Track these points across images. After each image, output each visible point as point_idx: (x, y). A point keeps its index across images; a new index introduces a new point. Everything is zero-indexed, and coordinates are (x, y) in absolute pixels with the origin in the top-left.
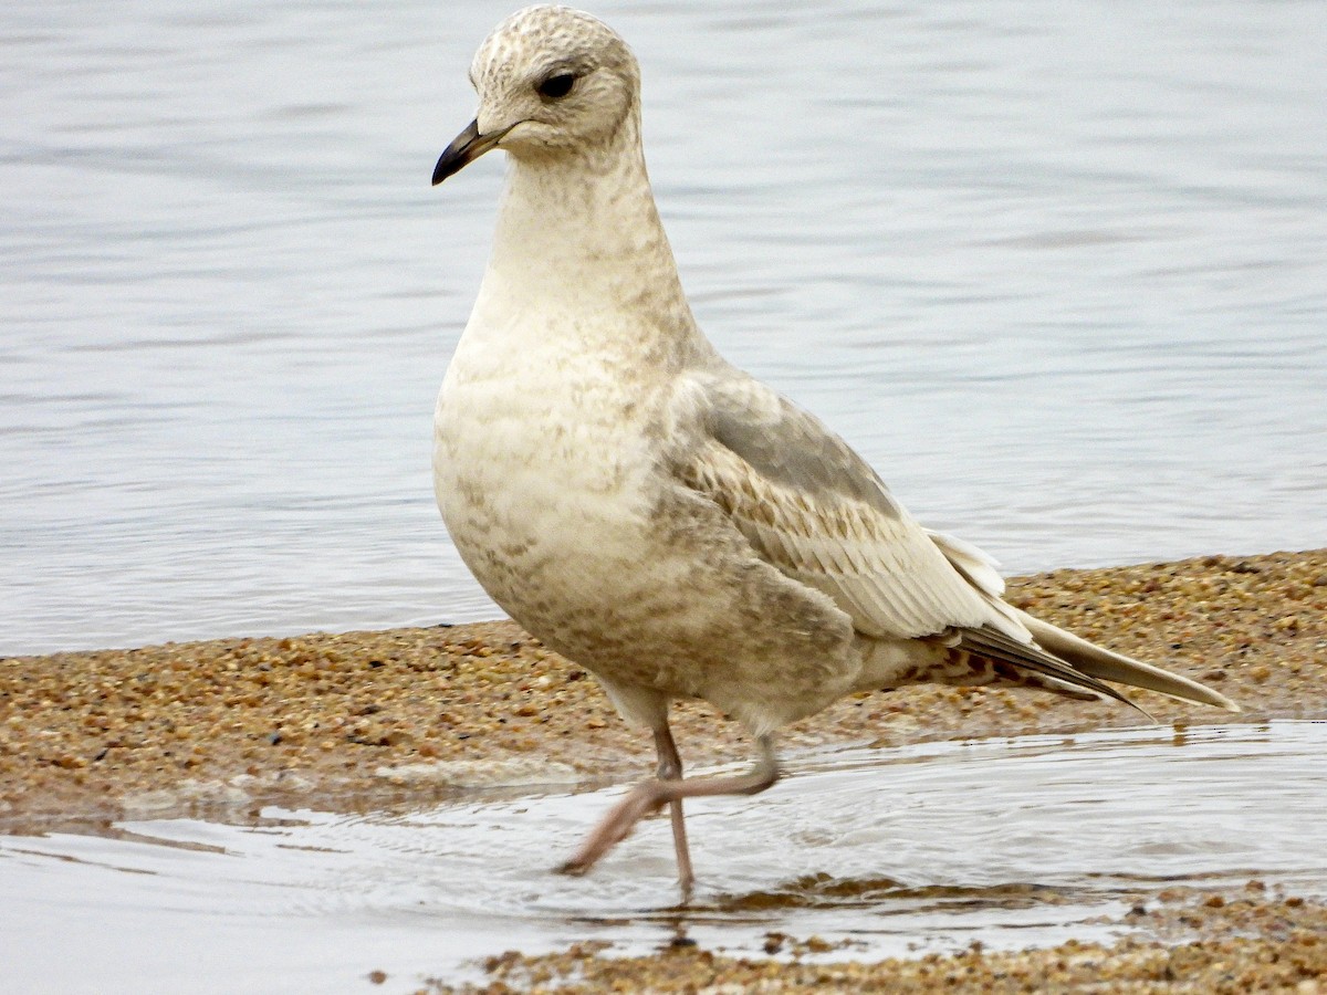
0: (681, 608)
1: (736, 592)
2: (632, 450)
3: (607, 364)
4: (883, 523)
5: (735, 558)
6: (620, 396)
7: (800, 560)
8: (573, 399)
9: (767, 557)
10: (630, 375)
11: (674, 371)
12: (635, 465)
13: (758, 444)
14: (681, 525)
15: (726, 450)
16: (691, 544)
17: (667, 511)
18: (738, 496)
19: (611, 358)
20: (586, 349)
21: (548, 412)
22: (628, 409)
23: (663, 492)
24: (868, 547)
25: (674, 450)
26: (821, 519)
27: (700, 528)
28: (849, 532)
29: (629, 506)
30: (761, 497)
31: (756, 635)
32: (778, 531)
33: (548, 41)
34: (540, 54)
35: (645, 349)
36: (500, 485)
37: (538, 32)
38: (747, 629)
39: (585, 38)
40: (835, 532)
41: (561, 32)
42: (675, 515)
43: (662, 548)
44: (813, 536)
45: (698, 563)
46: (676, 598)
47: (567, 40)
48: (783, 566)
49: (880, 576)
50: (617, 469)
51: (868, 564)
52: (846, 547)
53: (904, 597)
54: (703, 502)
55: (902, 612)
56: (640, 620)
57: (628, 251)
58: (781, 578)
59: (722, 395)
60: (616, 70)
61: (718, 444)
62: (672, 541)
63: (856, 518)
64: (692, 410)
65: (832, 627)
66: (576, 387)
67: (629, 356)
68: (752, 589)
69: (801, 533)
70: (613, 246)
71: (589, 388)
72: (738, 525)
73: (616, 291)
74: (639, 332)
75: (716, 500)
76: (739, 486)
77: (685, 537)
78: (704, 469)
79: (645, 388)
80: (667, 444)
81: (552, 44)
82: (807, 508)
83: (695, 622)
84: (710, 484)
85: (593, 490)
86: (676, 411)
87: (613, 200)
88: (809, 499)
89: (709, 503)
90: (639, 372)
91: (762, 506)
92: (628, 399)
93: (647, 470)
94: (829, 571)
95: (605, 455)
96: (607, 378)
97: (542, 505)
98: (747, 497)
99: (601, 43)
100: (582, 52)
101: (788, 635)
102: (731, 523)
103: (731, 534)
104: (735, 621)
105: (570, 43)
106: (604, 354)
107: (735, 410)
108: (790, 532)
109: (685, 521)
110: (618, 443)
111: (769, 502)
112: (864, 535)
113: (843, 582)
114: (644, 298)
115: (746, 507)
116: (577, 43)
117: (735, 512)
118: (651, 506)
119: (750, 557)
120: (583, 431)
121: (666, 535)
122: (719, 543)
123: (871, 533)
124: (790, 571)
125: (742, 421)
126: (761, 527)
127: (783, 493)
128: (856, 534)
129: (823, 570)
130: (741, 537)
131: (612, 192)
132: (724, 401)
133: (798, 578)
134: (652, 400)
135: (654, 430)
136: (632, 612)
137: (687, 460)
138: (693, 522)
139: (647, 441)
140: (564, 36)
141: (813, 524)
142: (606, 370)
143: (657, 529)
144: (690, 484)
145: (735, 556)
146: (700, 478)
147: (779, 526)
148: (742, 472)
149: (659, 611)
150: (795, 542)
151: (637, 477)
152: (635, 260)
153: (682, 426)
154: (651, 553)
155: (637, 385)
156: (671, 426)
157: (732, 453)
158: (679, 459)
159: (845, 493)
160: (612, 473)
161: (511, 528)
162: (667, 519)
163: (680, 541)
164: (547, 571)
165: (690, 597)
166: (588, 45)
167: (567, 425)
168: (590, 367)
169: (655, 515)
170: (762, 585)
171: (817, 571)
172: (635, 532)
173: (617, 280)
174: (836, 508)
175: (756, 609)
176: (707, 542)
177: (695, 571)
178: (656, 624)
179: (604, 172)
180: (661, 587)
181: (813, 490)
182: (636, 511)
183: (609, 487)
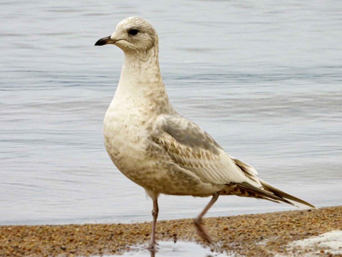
0: (154, 173)
1: (167, 170)
2: (143, 133)
3: (140, 111)
4: (213, 156)
5: (167, 162)
6: (142, 119)
7: (185, 163)
8: (130, 118)
9: (176, 162)
10: (146, 114)
11: (158, 114)
12: (143, 137)
13: (178, 134)
14: (153, 153)
15: (169, 135)
16: (156, 157)
17: (150, 149)
18: (170, 147)
19: (141, 109)
20: (135, 107)
21: (123, 121)
22: (144, 122)
23: (149, 144)
24: (207, 162)
25: (154, 134)
26: (193, 154)
27: (158, 154)
28: (202, 157)
29: (141, 147)
30: (176, 147)
31: (174, 181)
32: (180, 156)
33: (134, 22)
34: (131, 24)
35: (151, 108)
36: (112, 138)
37: (132, 20)
38: (171, 179)
39: (144, 25)
40: (197, 157)
41: (138, 21)
42: (152, 150)
43: (149, 158)
44: (190, 157)
45: (158, 162)
46: (152, 170)
47: (139, 23)
48: (180, 165)
49: (209, 169)
50: (138, 137)
51: (206, 165)
52: (200, 161)
53: (217, 175)
54: (160, 147)
55: (215, 178)
56: (144, 174)
57: (148, 82)
58: (179, 168)
59: (171, 121)
60: (151, 35)
61: (167, 133)
62: (151, 156)
63: (205, 154)
64: (161, 124)
65: (194, 180)
66: (131, 115)
67: (146, 109)
68: (171, 169)
69: (186, 157)
70: (144, 80)
71: (134, 116)
72: (169, 154)
73: (145, 92)
74: (150, 103)
75: (164, 147)
76: (170, 144)
77: (154, 156)
78: (161, 139)
79: (149, 117)
80: (152, 133)
81: (135, 23)
82: (189, 151)
83: (158, 176)
84: (162, 143)
85: (132, 142)
86: (156, 125)
87: (146, 69)
88: (191, 149)
89: (161, 148)
90: (148, 113)
91: (176, 150)
92: (144, 120)
93: (146, 138)
94: (194, 167)
95: (136, 133)
96: (139, 114)
97: (121, 144)
98: (172, 147)
99: (148, 27)
100: (142, 27)
101: (182, 182)
102: (167, 153)
103: (167, 156)
104: (167, 177)
105: (139, 24)
106: (140, 108)
107: (173, 125)
108: (183, 156)
109: (155, 152)
110: (139, 131)
111: (178, 149)
112: (206, 158)
113: (198, 170)
114: (152, 95)
115: (171, 150)
116: (141, 25)
117: (168, 151)
118: (146, 147)
119: (171, 162)
120: (131, 127)
121: (150, 154)
122: (163, 158)
123: (209, 159)
124: (182, 166)
125: (174, 128)
126: (175, 155)
127: (183, 147)
128: (203, 158)
129: (192, 166)
130: (169, 157)
131: (146, 67)
132: (170, 123)
133: (185, 168)
134: (150, 121)
135: (150, 129)
136: (142, 172)
137: (157, 137)
138: (157, 152)
139: (147, 131)
140: (138, 22)
141: (191, 155)
142: (139, 112)
143: (148, 153)
144: (157, 143)
145: (167, 161)
146: (160, 141)
147: (180, 155)
148: (172, 141)
149: (149, 173)
150: (184, 159)
151: (143, 140)
152: (150, 85)
153: (157, 128)
154: (146, 159)
155: (147, 116)
156: (154, 128)
157: (170, 136)
158: (155, 136)
159: (202, 148)
160: (137, 138)
161: (115, 149)
162: (150, 151)
163: (153, 156)
164: (122, 160)
165: (156, 170)
166: (144, 26)
167: (128, 125)
168: (135, 111)
169: (147, 150)
170: (174, 169)
171: (190, 167)
172: (142, 153)
173: (145, 89)
174: (199, 151)
175: (173, 175)
176: (160, 157)
177: (157, 164)
178: (148, 176)
179: (144, 61)
180: (149, 167)
181: (192, 146)
182: (143, 148)
183: (136, 142)
